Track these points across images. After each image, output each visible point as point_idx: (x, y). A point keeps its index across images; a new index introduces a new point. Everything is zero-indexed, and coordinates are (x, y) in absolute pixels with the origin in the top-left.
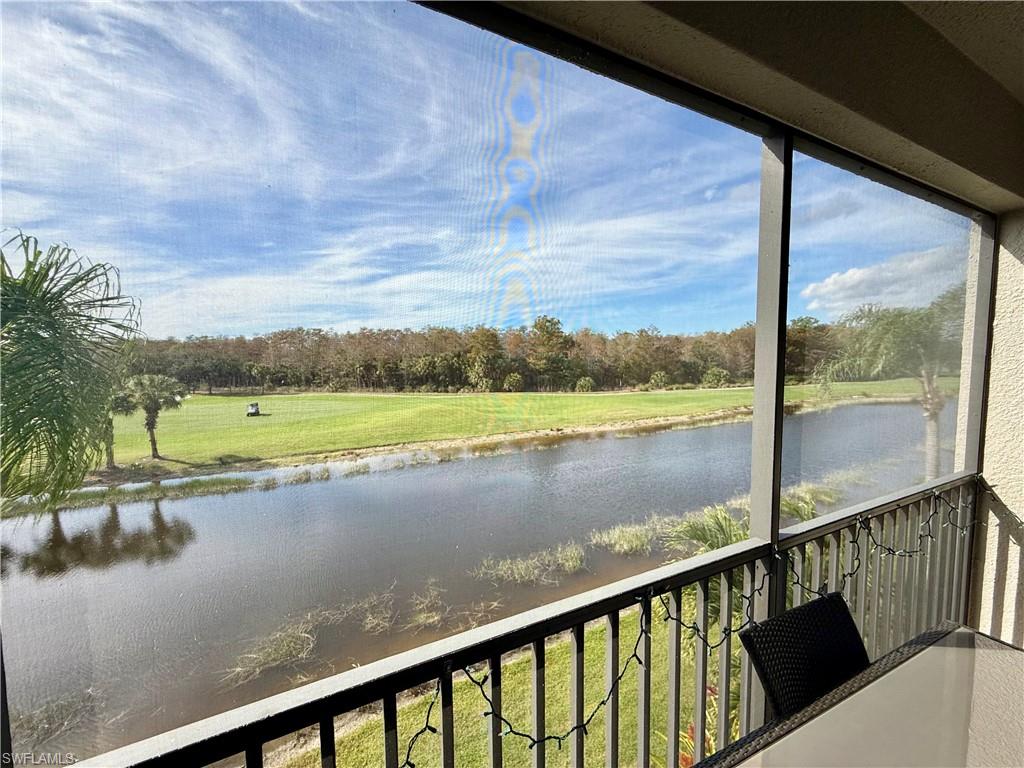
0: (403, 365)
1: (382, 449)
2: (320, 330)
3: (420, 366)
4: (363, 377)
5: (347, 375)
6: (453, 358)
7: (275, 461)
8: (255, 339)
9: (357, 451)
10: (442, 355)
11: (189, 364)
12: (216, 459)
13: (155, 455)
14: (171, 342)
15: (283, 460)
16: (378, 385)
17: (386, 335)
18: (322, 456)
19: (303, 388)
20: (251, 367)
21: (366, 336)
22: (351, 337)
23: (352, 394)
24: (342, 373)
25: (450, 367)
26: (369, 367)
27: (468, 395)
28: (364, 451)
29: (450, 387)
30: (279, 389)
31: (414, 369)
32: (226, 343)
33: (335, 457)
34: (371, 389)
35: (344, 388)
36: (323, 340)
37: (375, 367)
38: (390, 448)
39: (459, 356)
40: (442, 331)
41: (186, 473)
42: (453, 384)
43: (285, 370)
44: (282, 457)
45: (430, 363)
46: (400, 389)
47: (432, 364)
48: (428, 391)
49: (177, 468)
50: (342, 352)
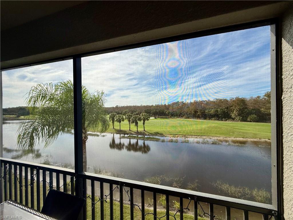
0: (207, 111)
1: (194, 136)
2: (183, 102)
3: (212, 112)
4: (194, 114)
5: (189, 114)
6: (225, 109)
7: (166, 135)
8: (168, 105)
9: (186, 136)
10: (221, 108)
11: (154, 111)
12: (155, 133)
13: (144, 130)
14: (152, 106)
15: (168, 135)
16: (198, 117)
17: (202, 102)
18: (177, 136)
19: (178, 117)
20: (166, 111)
21: (196, 103)
22: (191, 103)
23: (190, 120)
24: (188, 113)
25: (224, 112)
26: (196, 112)
27: (231, 122)
28: (188, 136)
29: (223, 119)
30: (172, 117)
31: (210, 113)
32: (162, 105)
33: (180, 136)
34: (196, 118)
35: (188, 118)
36: (184, 104)
37: (198, 112)
38: (196, 136)
39: (227, 108)
40: (221, 100)
41: (149, 135)
42: (225, 118)
43: (174, 112)
44: (168, 134)
45: (216, 111)
46: (205, 119)
47: (217, 111)
48: (215, 120)
49: (147, 133)
50: (188, 107)
